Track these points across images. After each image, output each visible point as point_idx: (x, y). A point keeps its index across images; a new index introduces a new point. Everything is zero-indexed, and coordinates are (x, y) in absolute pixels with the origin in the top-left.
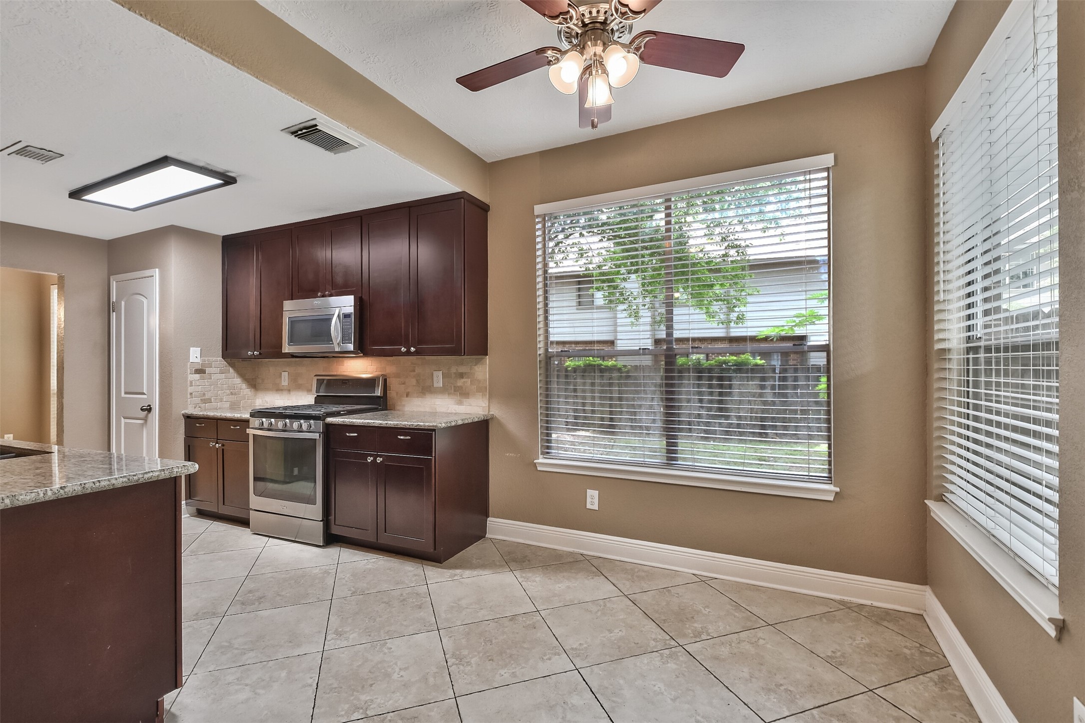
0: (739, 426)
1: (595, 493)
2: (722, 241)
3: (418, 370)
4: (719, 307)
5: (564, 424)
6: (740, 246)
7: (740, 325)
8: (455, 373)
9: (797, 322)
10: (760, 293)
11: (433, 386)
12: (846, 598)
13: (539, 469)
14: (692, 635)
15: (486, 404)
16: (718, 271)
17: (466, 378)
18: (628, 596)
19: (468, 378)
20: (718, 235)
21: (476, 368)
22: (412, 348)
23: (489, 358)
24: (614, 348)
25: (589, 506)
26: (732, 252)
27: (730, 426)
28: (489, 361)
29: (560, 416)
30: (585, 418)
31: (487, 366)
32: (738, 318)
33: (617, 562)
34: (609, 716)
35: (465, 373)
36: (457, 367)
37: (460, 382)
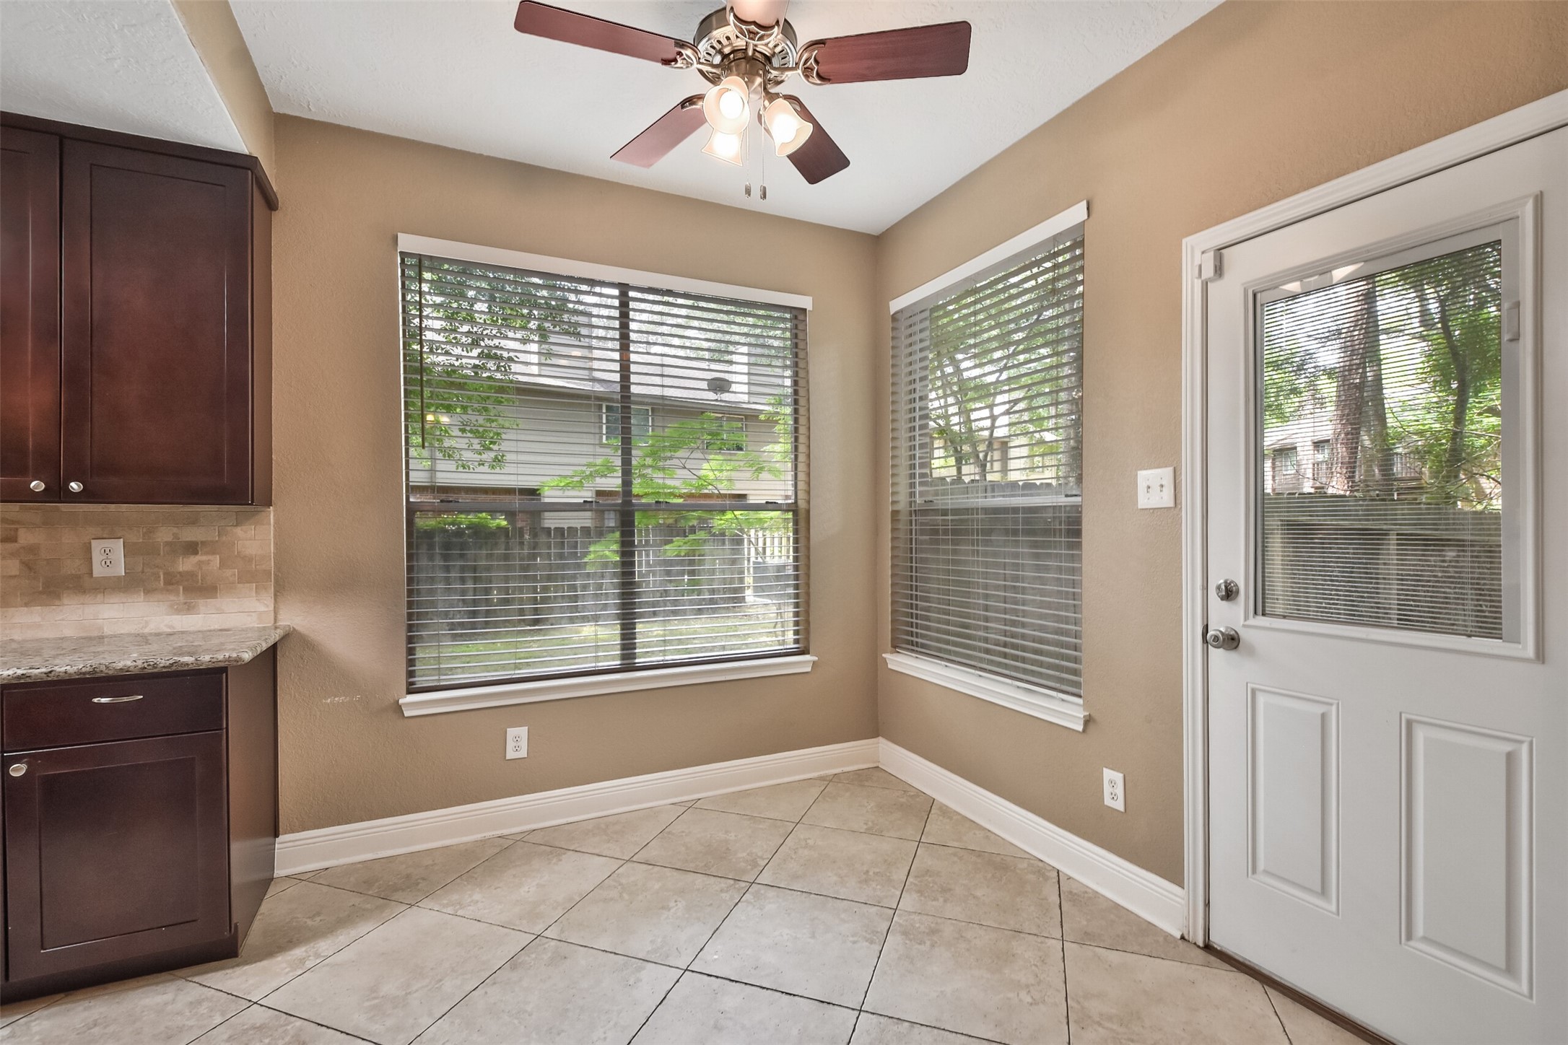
0: (712, 601)
1: (523, 731)
2: (472, 344)
3: (26, 538)
4: (467, 441)
5: (447, 628)
6: (501, 358)
7: (497, 470)
8: (167, 543)
9: (588, 473)
10: (520, 427)
11: (91, 573)
12: (822, 773)
13: (406, 714)
14: (749, 867)
15: (268, 606)
16: (461, 386)
17: (207, 553)
18: (634, 859)
19: (214, 553)
20: (467, 335)
21: (239, 531)
22: (73, 485)
23: (274, 511)
24: (540, 500)
25: (510, 755)
26: (491, 365)
27: (700, 602)
28: (274, 516)
29: (439, 615)
30: (488, 614)
31: (272, 528)
32: (496, 459)
33: (566, 827)
34: (783, 992)
35: (202, 542)
36: (175, 530)
37: (186, 564)
